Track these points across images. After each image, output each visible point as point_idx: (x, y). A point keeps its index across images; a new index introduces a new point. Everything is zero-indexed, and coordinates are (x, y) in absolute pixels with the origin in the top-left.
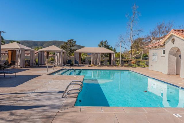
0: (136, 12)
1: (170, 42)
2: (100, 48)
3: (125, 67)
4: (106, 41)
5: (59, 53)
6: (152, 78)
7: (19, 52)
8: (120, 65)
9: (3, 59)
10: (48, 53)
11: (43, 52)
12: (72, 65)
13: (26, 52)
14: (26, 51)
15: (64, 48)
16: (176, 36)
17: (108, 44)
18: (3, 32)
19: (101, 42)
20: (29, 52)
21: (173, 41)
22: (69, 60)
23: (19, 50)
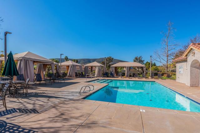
0: (172, 28)
2: (135, 62)
3: (155, 79)
4: (141, 56)
8: (150, 77)
9: (62, 72)
10: (92, 67)
11: (88, 67)
12: (108, 77)
13: (77, 67)
15: (103, 63)
17: (142, 60)
19: (136, 57)
20: (79, 67)
22: (106, 73)
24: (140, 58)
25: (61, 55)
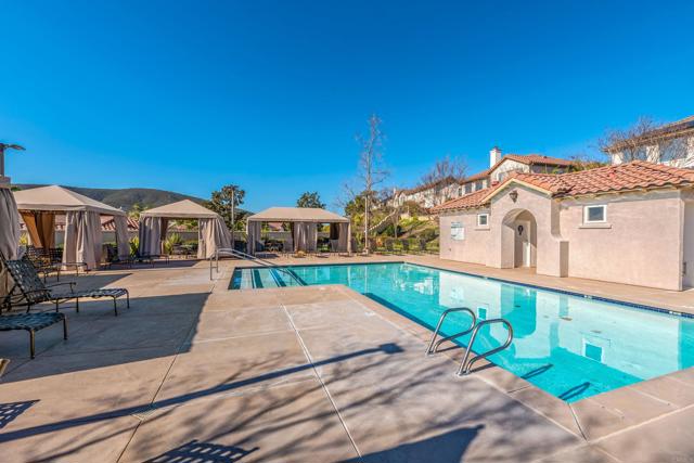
1: (507, 198)
5: (210, 223)
6: (489, 278)
7: (80, 218)
14: (102, 215)
16: (520, 186)
18: (14, 147)
21: (515, 196)
23: (81, 213)
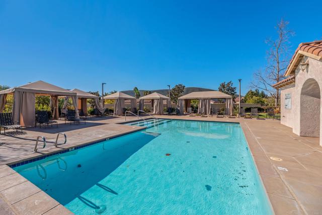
24: (229, 84)
25: (103, 84)
